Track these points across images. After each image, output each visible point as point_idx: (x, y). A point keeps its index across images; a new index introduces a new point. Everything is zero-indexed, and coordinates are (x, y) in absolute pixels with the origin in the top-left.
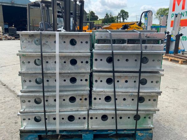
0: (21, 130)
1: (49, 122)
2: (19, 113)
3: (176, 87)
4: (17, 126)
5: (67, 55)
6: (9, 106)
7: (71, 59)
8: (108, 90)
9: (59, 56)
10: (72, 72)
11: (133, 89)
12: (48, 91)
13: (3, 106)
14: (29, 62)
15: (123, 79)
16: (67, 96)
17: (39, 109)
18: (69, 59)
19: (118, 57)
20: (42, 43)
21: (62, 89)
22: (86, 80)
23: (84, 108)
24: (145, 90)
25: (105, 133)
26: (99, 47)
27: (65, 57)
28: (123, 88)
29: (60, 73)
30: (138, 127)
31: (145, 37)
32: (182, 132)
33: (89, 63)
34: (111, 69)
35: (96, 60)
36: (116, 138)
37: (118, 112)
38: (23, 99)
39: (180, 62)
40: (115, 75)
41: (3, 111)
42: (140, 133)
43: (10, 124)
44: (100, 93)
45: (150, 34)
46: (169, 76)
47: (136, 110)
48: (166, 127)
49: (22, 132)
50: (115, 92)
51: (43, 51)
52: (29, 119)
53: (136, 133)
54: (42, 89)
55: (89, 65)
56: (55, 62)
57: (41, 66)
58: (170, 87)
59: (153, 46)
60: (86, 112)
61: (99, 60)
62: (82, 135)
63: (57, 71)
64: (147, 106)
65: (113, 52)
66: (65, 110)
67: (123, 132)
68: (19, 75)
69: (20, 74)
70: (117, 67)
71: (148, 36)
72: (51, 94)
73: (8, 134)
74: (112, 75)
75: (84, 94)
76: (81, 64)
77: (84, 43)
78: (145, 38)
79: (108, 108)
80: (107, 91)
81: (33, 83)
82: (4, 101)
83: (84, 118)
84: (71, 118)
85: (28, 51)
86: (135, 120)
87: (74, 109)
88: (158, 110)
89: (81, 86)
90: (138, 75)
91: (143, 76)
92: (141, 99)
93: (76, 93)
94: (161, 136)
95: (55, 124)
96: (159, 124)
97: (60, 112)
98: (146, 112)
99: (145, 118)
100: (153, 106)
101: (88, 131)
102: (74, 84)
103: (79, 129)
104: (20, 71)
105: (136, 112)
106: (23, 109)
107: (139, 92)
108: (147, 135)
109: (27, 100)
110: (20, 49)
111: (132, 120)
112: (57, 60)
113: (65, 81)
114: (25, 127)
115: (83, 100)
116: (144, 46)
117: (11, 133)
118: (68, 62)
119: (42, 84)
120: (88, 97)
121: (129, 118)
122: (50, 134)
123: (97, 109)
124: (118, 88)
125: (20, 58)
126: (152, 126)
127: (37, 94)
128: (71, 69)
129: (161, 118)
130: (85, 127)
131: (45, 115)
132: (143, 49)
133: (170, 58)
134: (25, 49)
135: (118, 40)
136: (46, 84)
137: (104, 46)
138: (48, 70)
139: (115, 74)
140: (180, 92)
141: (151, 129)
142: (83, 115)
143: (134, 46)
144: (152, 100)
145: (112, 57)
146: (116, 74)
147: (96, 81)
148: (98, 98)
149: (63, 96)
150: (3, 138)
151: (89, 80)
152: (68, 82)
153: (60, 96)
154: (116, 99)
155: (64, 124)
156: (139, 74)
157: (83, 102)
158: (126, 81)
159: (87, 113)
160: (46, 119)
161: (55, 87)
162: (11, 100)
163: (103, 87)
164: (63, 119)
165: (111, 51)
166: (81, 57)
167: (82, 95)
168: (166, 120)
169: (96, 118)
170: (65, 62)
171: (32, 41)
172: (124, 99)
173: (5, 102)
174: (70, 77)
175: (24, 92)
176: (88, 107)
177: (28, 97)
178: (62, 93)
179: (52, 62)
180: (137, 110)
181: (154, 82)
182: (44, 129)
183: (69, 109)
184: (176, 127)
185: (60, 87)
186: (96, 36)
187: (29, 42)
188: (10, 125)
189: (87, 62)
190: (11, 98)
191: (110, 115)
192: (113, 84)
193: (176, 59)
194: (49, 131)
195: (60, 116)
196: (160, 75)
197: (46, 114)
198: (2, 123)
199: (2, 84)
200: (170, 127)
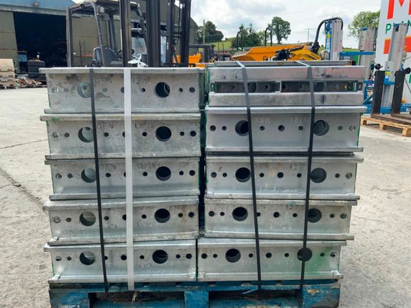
0: (53, 281)
1: (112, 265)
2: (47, 246)
3: (394, 188)
4: (43, 274)
5: (149, 119)
6: (27, 231)
7: (158, 127)
8: (240, 194)
9: (132, 121)
10: (160, 156)
11: (296, 191)
12: (109, 198)
13: (15, 230)
14: (67, 135)
15: (274, 171)
16: (150, 207)
17: (90, 236)
18: (153, 127)
19: (262, 122)
20: (95, 93)
21: (140, 192)
22: (192, 173)
23: (188, 235)
24: (321, 194)
26: (218, 99)
27: (144, 122)
28: (273, 189)
29: (133, 158)
30: (307, 276)
31: (321, 77)
32: (406, 287)
33: (198, 134)
34: (247, 149)
35: (213, 128)
36: (259, 300)
37: (261, 243)
38: (55, 215)
39: (404, 132)
40: (255, 161)
41: (15, 240)
42: (313, 288)
43: (28, 269)
44: (222, 201)
45: (333, 68)
46: (380, 164)
47: (302, 238)
48: (370, 275)
49: (54, 287)
50: (254, 198)
51: (96, 111)
52: (69, 259)
53: (304, 289)
54: (96, 194)
55: (199, 139)
56: (124, 134)
57: (92, 144)
58: (382, 188)
59: (338, 96)
60: (192, 244)
61: (219, 128)
63: (128, 154)
64: (326, 228)
65: (249, 111)
66: (147, 239)
67: (273, 287)
68: (46, 163)
69: (49, 160)
70: (260, 144)
71: (327, 74)
72: (116, 203)
73: (24, 291)
74: (249, 161)
75: (187, 203)
76: (181, 137)
77: (186, 91)
78: (321, 79)
79: (240, 234)
80: (239, 197)
81: (78, 181)
82: (17, 219)
83: (189, 256)
84: (160, 256)
85: (64, 110)
86: (300, 259)
87: (166, 235)
88: (352, 239)
89: (181, 185)
90: (307, 161)
91: (317, 162)
92: (313, 215)
93: (169, 200)
94: (360, 296)
95: (126, 269)
96: (354, 268)
97: (134, 242)
98: (325, 242)
99: (322, 255)
100: (340, 229)
101: (196, 284)
102: (166, 182)
103: (177, 280)
104: (48, 154)
105: (302, 242)
106: (56, 238)
107: (307, 199)
108: (327, 292)
109: (63, 217)
110: (48, 107)
111: (293, 260)
112: (128, 129)
113: (145, 174)
114: (61, 275)
115: (186, 217)
116: (317, 95)
117: (32, 289)
118: (152, 133)
119: (95, 182)
120: (195, 210)
121: (287, 255)
122: (114, 291)
123: (217, 235)
124: (263, 188)
125: (48, 125)
126: (339, 274)
127: (86, 204)
128: (157, 149)
129: (359, 255)
130: (191, 275)
131: (103, 249)
132: (318, 102)
133: (382, 123)
134: (58, 106)
135: (261, 83)
136: (104, 181)
137: (231, 96)
138: (108, 152)
139: (255, 158)
140: (403, 197)
141: (336, 280)
142: (185, 250)
143: (297, 96)
144: (337, 217)
145: (247, 120)
146: (257, 159)
147: (214, 175)
148: (218, 212)
149: (142, 208)
150: (13, 299)
151: (197, 173)
152: (152, 178)
153: (136, 209)
154: (259, 214)
155: (145, 269)
156: (307, 158)
157: (185, 221)
158: (280, 175)
159: (194, 244)
160: (106, 258)
161: (123, 188)
163: (230, 188)
164: (142, 257)
165: (246, 109)
166: (179, 121)
167: (184, 206)
168: (370, 260)
169: (215, 256)
170: (145, 134)
171: (72, 89)
172: (276, 215)
173: (19, 222)
174: (157, 167)
175: (58, 200)
176: (196, 232)
177: (66, 210)
178: (139, 202)
179: (117, 133)
180: (305, 239)
181: (343, 176)
183: (155, 236)
184: (394, 276)
185: (135, 187)
186: (212, 74)
187: (66, 90)
188: (29, 272)
189: (193, 134)
190: (32, 214)
191: (245, 248)
192: (250, 181)
193: (396, 125)
194: (112, 284)
195: (135, 251)
196: (355, 160)
197: (105, 246)
198: (12, 268)
199: (13, 182)
200: (380, 277)
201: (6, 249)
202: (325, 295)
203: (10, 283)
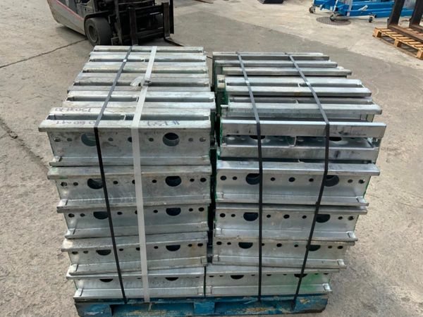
0: (77, 298)
2: (68, 275)
3: (395, 146)
4: (63, 265)
6: (37, 207)
7: (168, 176)
8: (247, 231)
10: (170, 204)
11: (300, 229)
13: (24, 205)
14: (76, 184)
15: (281, 214)
17: (107, 263)
20: (101, 142)
22: (201, 209)
23: (197, 259)
25: (238, 300)
26: (230, 151)
28: (278, 227)
31: (338, 134)
33: (208, 181)
34: (256, 201)
35: (223, 178)
37: (264, 270)
39: (419, 54)
41: (28, 220)
42: (305, 299)
43: (48, 260)
49: (79, 302)
51: (104, 164)
53: (297, 300)
56: (134, 182)
57: (102, 190)
59: (352, 152)
61: (229, 179)
62: (193, 304)
65: (261, 171)
67: (271, 299)
68: (59, 212)
69: (61, 210)
71: (345, 132)
72: (130, 244)
73: (49, 287)
74: (258, 211)
75: (197, 242)
76: (190, 183)
77: (197, 140)
82: (22, 190)
90: (314, 210)
93: (180, 240)
102: (175, 217)
103: (187, 296)
106: (76, 265)
107: (310, 240)
111: (290, 279)
113: (156, 211)
114: (83, 289)
115: (195, 246)
116: (332, 150)
117: (55, 284)
118: (162, 180)
119: (107, 219)
120: (204, 243)
122: (132, 303)
126: (328, 288)
127: (102, 246)
133: (398, 38)
140: (402, 160)
142: (194, 275)
143: (311, 150)
144: (335, 248)
145: (258, 173)
146: (265, 210)
147: (223, 215)
148: (225, 242)
150: (41, 297)
151: (206, 211)
152: (163, 213)
154: (263, 244)
157: (194, 249)
158: (286, 217)
159: (203, 273)
162: (38, 186)
165: (258, 169)
169: (221, 276)
170: (155, 181)
172: (279, 245)
173: (26, 194)
179: (126, 181)
180: (303, 267)
181: (345, 219)
182: (121, 296)
183: (167, 261)
186: (225, 128)
187: (69, 140)
188: (50, 263)
189: (203, 180)
190: (38, 182)
196: (358, 212)
197: (122, 275)
198: (32, 257)
199: (9, 132)
200: (364, 270)
201: (22, 232)
202: (314, 303)
203: (34, 277)
